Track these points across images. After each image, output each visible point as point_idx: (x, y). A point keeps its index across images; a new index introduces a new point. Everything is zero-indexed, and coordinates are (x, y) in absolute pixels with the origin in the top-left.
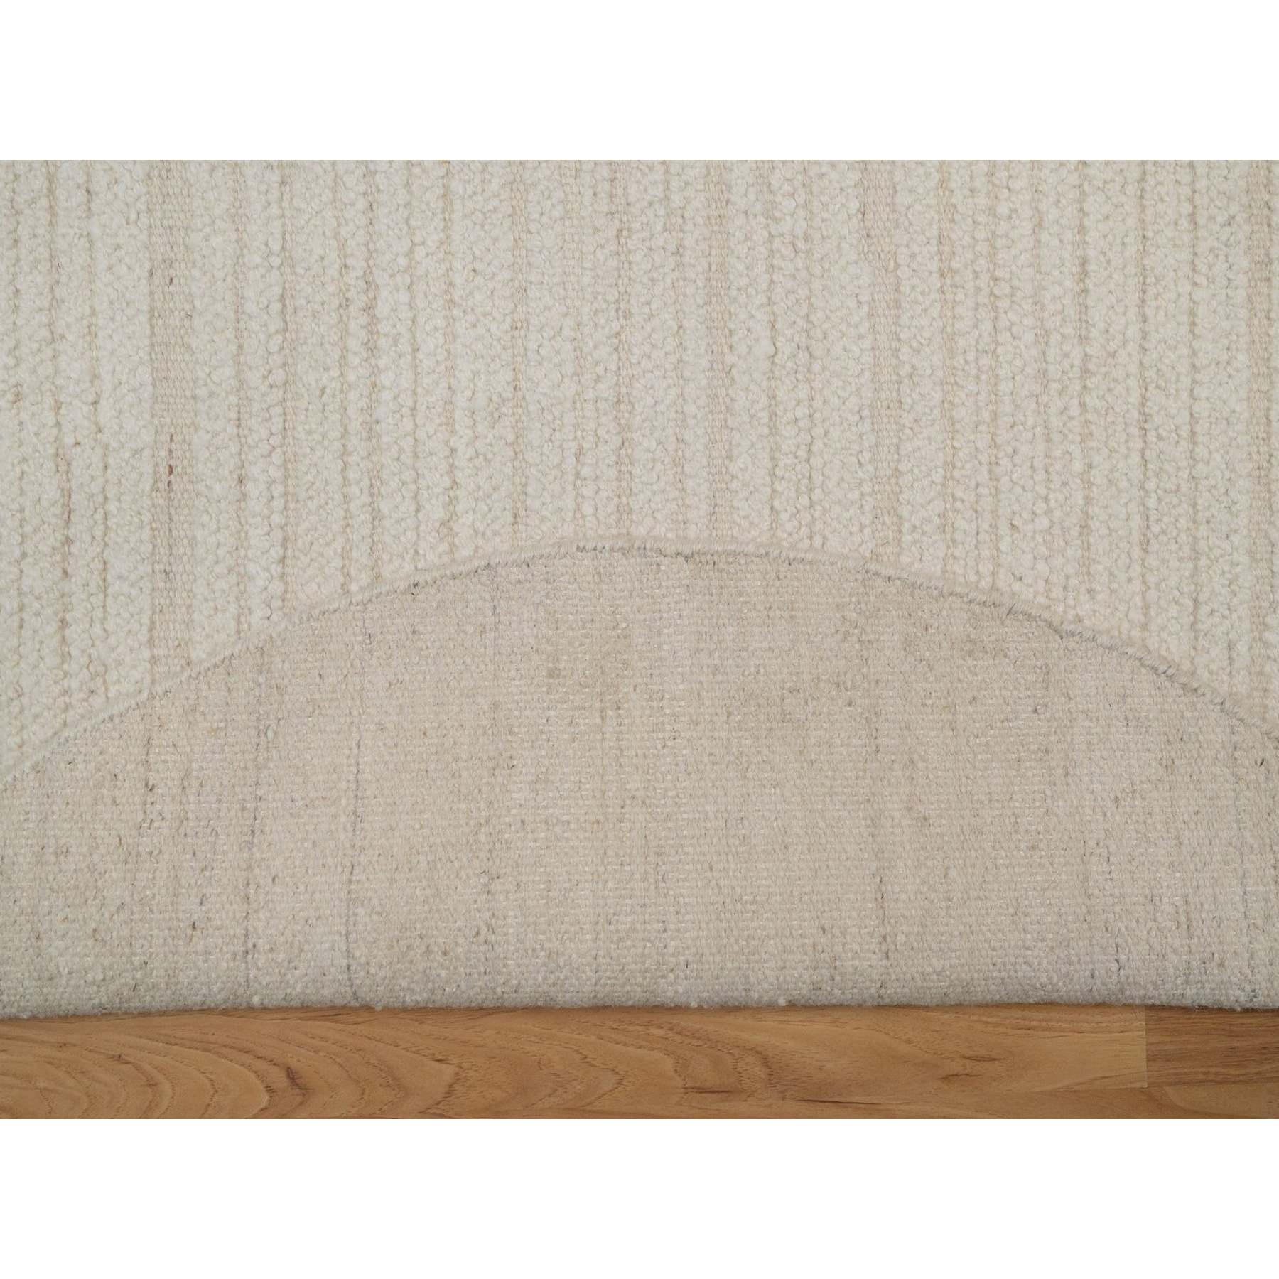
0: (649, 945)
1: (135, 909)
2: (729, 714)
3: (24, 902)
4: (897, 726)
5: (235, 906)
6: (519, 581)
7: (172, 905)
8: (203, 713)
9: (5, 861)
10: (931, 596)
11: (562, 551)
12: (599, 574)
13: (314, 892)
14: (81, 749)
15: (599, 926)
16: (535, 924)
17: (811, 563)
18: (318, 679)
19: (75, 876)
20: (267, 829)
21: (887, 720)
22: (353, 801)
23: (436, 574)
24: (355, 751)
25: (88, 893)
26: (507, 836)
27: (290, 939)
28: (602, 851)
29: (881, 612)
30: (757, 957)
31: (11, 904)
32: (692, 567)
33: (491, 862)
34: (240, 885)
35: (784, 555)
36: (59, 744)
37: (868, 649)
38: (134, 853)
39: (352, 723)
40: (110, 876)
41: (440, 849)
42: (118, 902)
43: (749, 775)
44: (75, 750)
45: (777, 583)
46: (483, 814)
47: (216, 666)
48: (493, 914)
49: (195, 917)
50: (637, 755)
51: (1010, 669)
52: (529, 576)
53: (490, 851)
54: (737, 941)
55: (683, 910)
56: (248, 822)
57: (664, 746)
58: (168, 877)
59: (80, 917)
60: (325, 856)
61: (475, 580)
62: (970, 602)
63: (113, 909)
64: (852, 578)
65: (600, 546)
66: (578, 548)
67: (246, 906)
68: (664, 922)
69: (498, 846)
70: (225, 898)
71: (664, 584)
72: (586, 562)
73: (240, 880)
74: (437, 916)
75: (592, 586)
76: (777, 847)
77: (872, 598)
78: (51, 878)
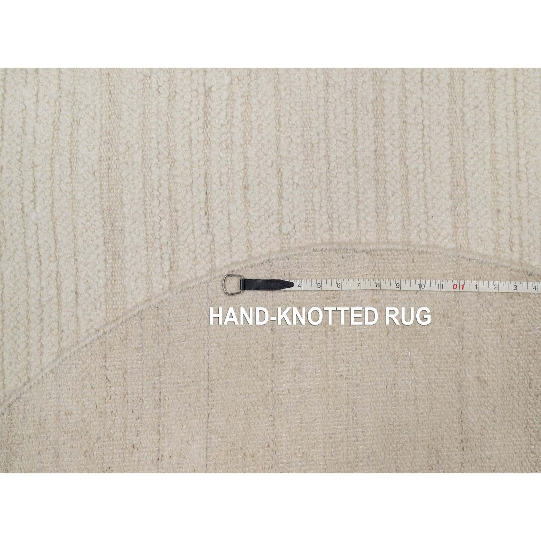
0: (350, 448)
1: (105, 440)
2: (389, 332)
3: (51, 439)
4: (473, 335)
5: (153, 436)
6: (284, 268)
7: (123, 436)
8: (130, 340)
9: (41, 418)
10: (491, 268)
11: (306, 251)
12: (324, 263)
13: (190, 428)
14: (73, 362)
15: (326, 440)
16: (296, 440)
17: (430, 253)
18: (187, 322)
19: (75, 425)
20: (167, 398)
21: (468, 332)
22: (207, 382)
23: (243, 265)
24: (207, 357)
25: (82, 433)
26: (281, 397)
27: (179, 451)
28: (327, 403)
29: (466, 277)
30: (401, 452)
31: (45, 439)
32: (370, 257)
33: (274, 410)
34: (156, 426)
35: (417, 250)
36: (63, 360)
37: (459, 296)
38: (104, 412)
39: (204, 344)
40: (93, 424)
41: (249, 404)
42: (97, 437)
43: (399, 362)
44: (70, 363)
45: (413, 264)
46: (269, 386)
47: (135, 316)
48: (276, 436)
49: (134, 442)
50: (343, 354)
51: (531, 305)
52: (289, 264)
53: (273, 405)
54: (391, 444)
55: (365, 431)
56: (157, 394)
57: (356, 350)
58: (121, 423)
59: (79, 445)
60: (195, 410)
61: (262, 268)
62: (511, 270)
63: (95, 440)
64: (451, 260)
65: (324, 248)
66: (313, 250)
67: (158, 436)
68: (356, 437)
69: (277, 402)
70: (148, 432)
71: (356, 267)
72: (317, 257)
73: (155, 423)
74: (249, 438)
75: (320, 269)
76: (411, 398)
77: (461, 270)
78: (64, 426)
